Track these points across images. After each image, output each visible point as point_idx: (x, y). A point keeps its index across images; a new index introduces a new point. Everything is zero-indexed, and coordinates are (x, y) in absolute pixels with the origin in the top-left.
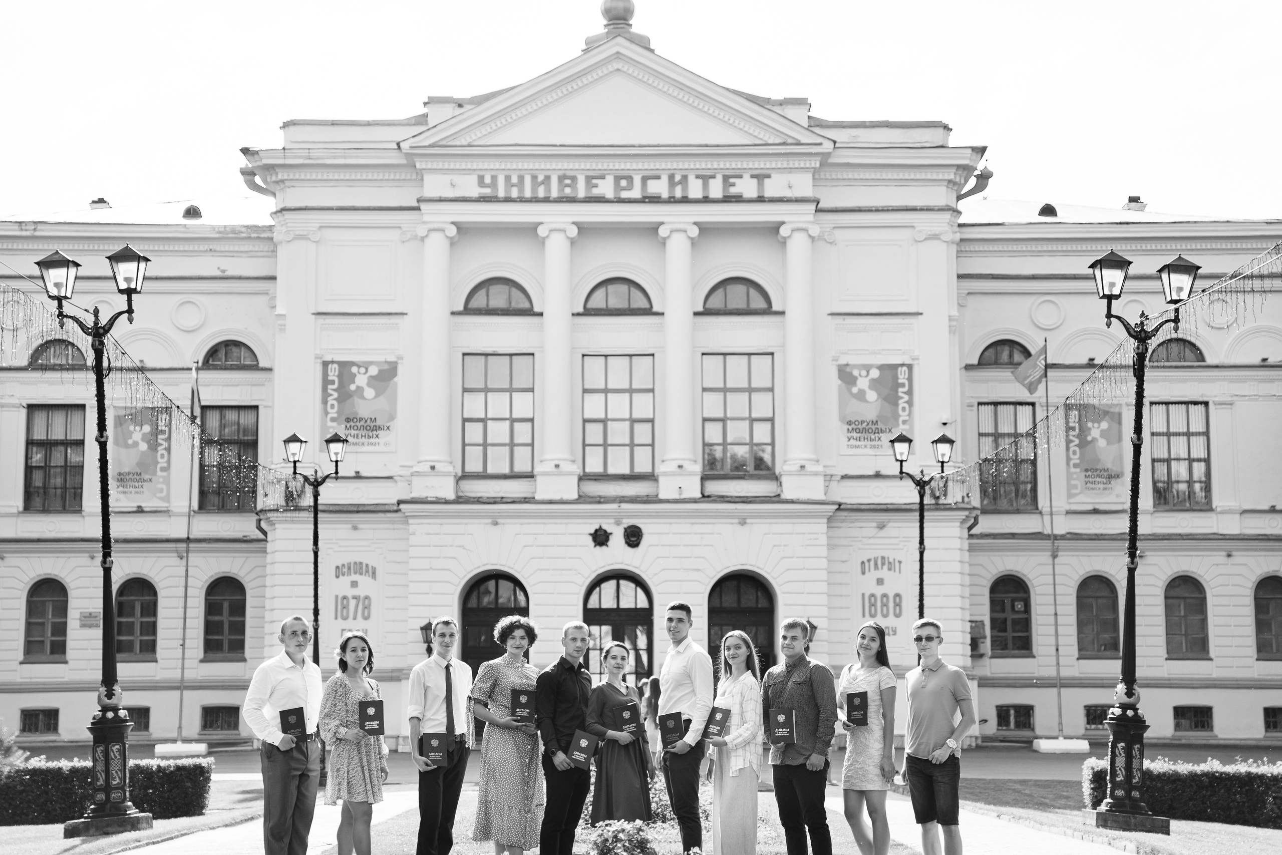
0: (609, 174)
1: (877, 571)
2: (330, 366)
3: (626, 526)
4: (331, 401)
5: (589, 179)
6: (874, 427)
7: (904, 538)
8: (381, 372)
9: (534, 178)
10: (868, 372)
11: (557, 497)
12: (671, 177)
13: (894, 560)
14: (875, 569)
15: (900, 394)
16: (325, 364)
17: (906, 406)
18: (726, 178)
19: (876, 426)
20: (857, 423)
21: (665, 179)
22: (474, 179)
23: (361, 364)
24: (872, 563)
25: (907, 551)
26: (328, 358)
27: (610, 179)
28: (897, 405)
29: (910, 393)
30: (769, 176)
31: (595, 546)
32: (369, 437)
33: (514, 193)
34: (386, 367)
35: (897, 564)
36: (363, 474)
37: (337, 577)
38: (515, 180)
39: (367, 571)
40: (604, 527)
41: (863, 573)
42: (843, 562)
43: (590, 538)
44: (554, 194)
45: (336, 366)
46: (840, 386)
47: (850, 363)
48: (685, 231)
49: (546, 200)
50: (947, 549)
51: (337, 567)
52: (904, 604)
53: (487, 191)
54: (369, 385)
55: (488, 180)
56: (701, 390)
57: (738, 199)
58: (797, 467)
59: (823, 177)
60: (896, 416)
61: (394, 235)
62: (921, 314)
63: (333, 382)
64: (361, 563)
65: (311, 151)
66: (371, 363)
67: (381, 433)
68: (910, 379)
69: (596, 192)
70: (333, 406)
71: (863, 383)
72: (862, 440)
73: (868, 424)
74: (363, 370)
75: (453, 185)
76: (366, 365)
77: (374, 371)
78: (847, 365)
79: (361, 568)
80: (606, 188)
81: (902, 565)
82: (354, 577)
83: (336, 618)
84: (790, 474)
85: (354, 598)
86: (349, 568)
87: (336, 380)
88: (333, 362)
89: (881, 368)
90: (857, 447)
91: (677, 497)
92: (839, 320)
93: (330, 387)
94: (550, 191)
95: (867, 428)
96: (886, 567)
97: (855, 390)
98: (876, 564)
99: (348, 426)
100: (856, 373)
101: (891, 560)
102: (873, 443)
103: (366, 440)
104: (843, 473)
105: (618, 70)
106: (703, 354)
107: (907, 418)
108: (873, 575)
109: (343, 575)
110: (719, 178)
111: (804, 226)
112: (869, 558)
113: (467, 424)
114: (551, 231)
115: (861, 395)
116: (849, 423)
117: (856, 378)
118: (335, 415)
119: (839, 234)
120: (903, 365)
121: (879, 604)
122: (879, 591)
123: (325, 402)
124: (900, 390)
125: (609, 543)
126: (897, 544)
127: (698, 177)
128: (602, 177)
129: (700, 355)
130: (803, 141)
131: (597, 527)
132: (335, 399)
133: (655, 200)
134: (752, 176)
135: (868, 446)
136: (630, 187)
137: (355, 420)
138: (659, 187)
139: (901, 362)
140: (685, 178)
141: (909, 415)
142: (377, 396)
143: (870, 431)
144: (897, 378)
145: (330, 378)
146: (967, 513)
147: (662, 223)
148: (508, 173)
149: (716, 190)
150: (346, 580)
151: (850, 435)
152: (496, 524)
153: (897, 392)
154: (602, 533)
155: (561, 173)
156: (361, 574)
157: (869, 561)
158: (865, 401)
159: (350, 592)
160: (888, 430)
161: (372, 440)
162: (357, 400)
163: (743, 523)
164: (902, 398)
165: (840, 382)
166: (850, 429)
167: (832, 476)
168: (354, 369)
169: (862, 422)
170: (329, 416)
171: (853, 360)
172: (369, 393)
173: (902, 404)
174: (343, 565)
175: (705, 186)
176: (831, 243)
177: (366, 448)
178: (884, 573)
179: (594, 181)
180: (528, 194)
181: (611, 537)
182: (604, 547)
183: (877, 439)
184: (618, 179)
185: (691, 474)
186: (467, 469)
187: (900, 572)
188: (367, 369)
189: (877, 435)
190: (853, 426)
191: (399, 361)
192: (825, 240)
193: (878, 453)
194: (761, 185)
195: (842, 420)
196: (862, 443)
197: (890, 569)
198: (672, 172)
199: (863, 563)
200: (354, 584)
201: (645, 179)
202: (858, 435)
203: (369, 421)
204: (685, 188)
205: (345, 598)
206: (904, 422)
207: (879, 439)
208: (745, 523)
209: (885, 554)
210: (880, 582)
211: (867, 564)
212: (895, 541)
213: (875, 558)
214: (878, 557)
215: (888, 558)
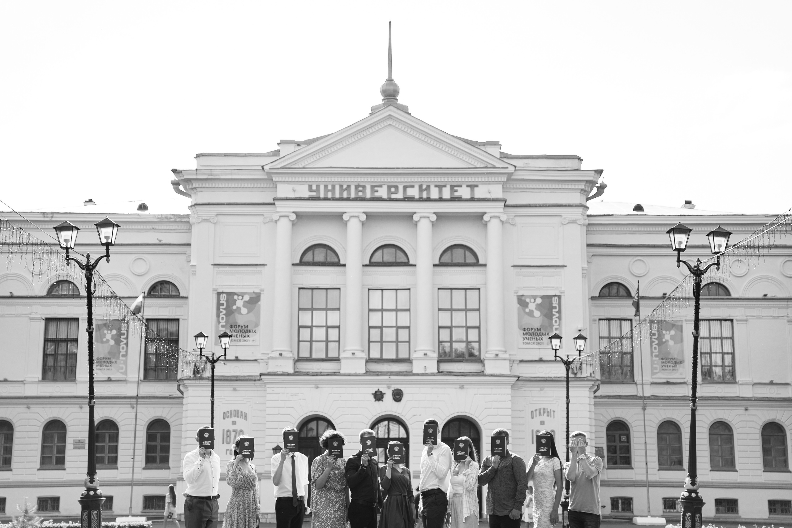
0: (384, 184)
2: (221, 295)
3: (393, 389)
4: (222, 315)
5: (373, 187)
6: (538, 332)
7: (556, 397)
8: (251, 298)
9: (341, 186)
10: (535, 300)
11: (353, 372)
12: (421, 186)
13: (551, 410)
14: (539, 416)
15: (554, 313)
16: (219, 294)
17: (557, 320)
18: (452, 187)
19: (540, 332)
20: (528, 330)
21: (417, 187)
22: (306, 187)
23: (239, 294)
24: (538, 412)
25: (558, 405)
26: (220, 291)
27: (385, 187)
28: (552, 319)
29: (559, 312)
30: (477, 186)
31: (375, 401)
32: (244, 337)
33: (330, 195)
34: (254, 296)
35: (552, 413)
36: (240, 358)
37: (224, 419)
38: (330, 187)
39: (242, 415)
40: (381, 390)
41: (532, 418)
42: (521, 411)
43: (372, 396)
44: (353, 196)
45: (225, 295)
46: (518, 308)
47: (524, 294)
48: (429, 218)
49: (348, 199)
50: (581, 404)
51: (224, 413)
53: (314, 194)
54: (244, 306)
55: (314, 188)
56: (437, 310)
57: (459, 199)
58: (493, 355)
59: (508, 187)
60: (551, 326)
61: (260, 219)
62: (566, 266)
63: (223, 305)
64: (238, 411)
65: (212, 171)
66: (245, 293)
67: (250, 334)
68: (560, 304)
69: (377, 195)
70: (223, 318)
71: (532, 306)
72: (532, 339)
73: (535, 330)
74: (240, 297)
75: (294, 191)
76: (242, 295)
77: (247, 298)
78: (523, 296)
79: (238, 413)
80: (382, 192)
81: (555, 413)
82: (234, 419)
83: (223, 443)
84: (490, 359)
85: (234, 431)
86: (231, 414)
87: (225, 303)
88: (223, 293)
89: (543, 297)
90: (529, 343)
91: (423, 372)
92: (518, 270)
93: (221, 307)
94: (350, 194)
95: (535, 332)
96: (546, 414)
97: (527, 310)
98: (540, 413)
99: (232, 330)
100: (528, 300)
101: (549, 410)
102: (538, 341)
103: (242, 339)
104: (521, 359)
105: (390, 125)
106: (439, 289)
107: (558, 327)
108: (538, 419)
109: (228, 417)
110: (448, 187)
111: (497, 215)
113: (301, 329)
114: (351, 217)
115: (531, 313)
116: (524, 329)
117: (528, 304)
118: (224, 324)
119: (518, 220)
120: (555, 296)
123: (218, 316)
124: (554, 310)
125: (384, 399)
126: (553, 401)
127: (436, 186)
128: (381, 186)
129: (437, 289)
130: (497, 166)
131: (377, 390)
132: (224, 314)
133: (411, 199)
134: (468, 186)
135: (535, 343)
136: (396, 192)
137: (236, 327)
138: (414, 192)
139: (554, 294)
140: (428, 187)
141: (559, 325)
142: (248, 312)
143: (536, 334)
144: (552, 304)
145: (221, 302)
146: (593, 383)
147: (415, 213)
148: (326, 184)
149: (446, 194)
150: (229, 421)
151: (524, 337)
152: (317, 387)
153: (552, 311)
154: (379, 393)
155: (357, 184)
156: (238, 417)
157: (536, 410)
158: (533, 316)
159: (232, 428)
160: (547, 334)
161: (245, 338)
162: (237, 315)
163: (462, 387)
164: (555, 315)
165: (518, 306)
166: (525, 333)
167: (514, 360)
168: (236, 297)
169: (532, 329)
170: (221, 324)
171: (526, 293)
172: (244, 311)
173: (555, 319)
174: (228, 412)
175: (440, 192)
176: (513, 225)
177: (242, 343)
178: (544, 418)
179: (376, 188)
180: (337, 196)
181: (384, 396)
182: (381, 402)
183: (540, 339)
184: (389, 187)
185: (432, 359)
186: (301, 355)
187: (554, 418)
188: (243, 297)
189: (540, 337)
190: (526, 331)
191: (262, 293)
192: (510, 223)
193: (541, 348)
194: (472, 191)
195: (520, 327)
196: (532, 341)
197: (548, 416)
198: (421, 183)
199: (532, 412)
200: (234, 423)
201: (405, 188)
202: (530, 337)
203: (243, 327)
204: (429, 193)
205: (228, 431)
206: (556, 329)
207: (542, 339)
208: (463, 388)
209: (545, 406)
210: (542, 423)
211: (534, 412)
212: (551, 399)
213: (539, 409)
214: (541, 409)
215: (547, 409)
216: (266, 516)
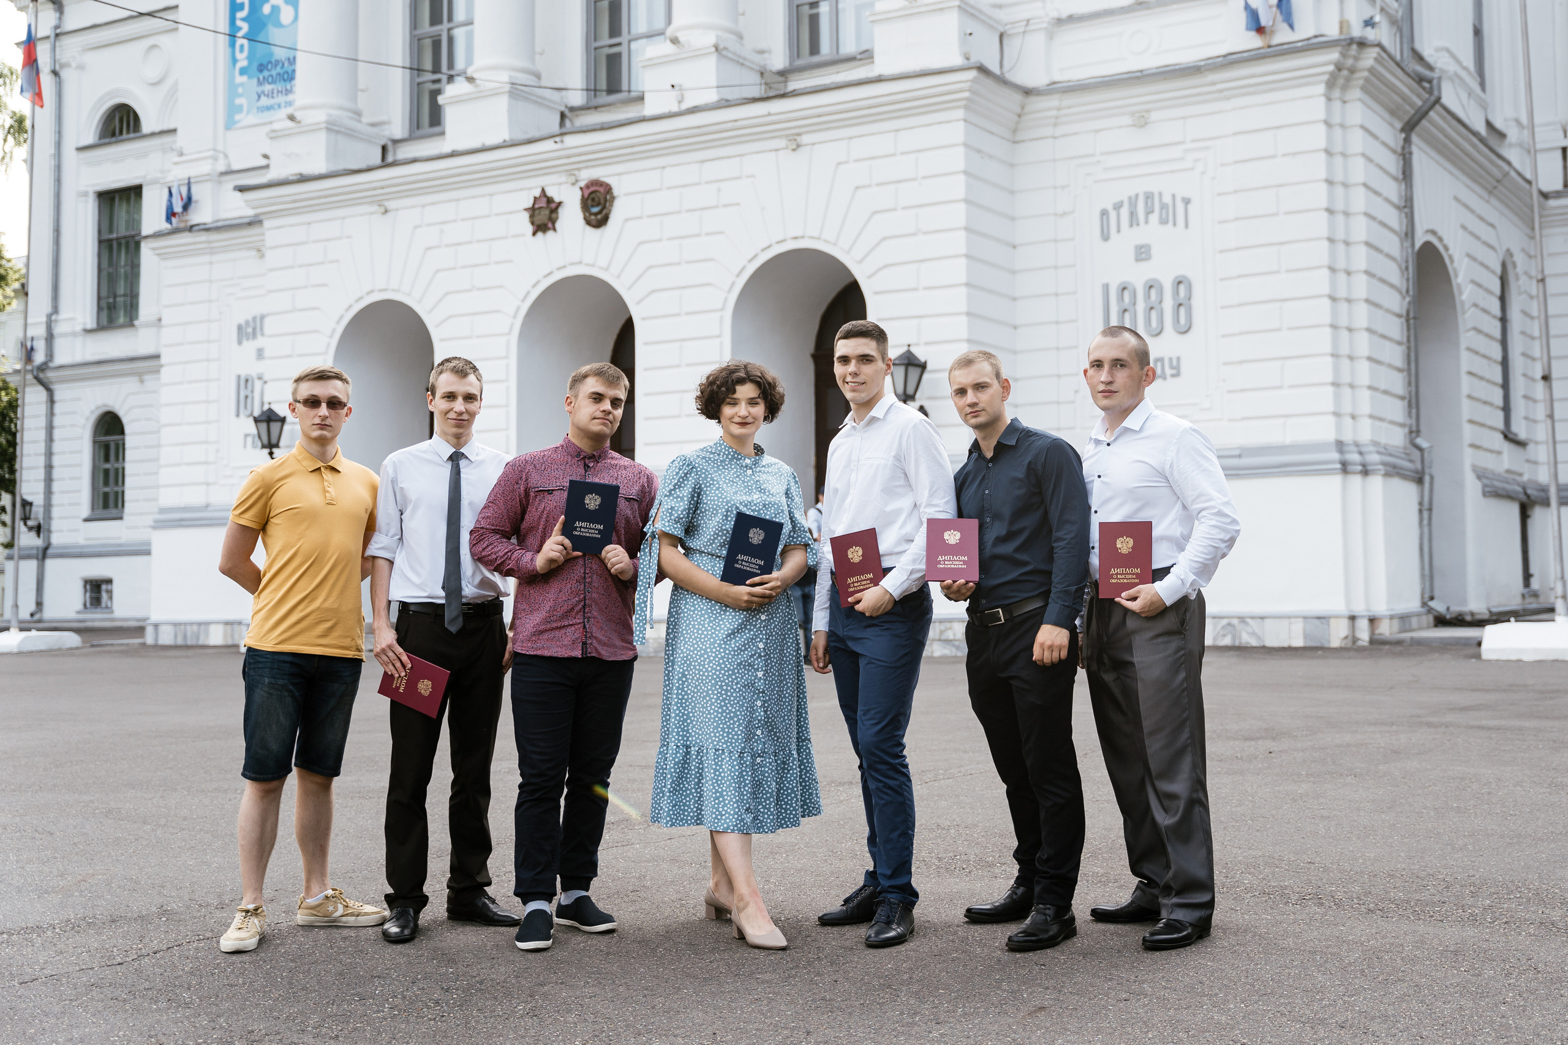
1: (1135, 227)
3: (582, 184)
7: (1195, 141)
13: (1174, 196)
14: (1131, 225)
24: (1125, 212)
25: (1204, 174)
35: (1180, 207)
37: (240, 343)
40: (550, 191)
41: (1106, 237)
43: (526, 218)
51: (240, 326)
52: (1196, 302)
54: (287, 1)
63: (242, 6)
70: (242, 48)
81: (1190, 206)
82: (261, 342)
86: (254, 326)
93: (239, 14)
99: (261, 79)
101: (1167, 199)
103: (283, 99)
108: (1127, 239)
109: (247, 338)
112: (1117, 200)
118: (245, 64)
121: (1141, 306)
122: (1138, 276)
123: (232, 43)
125: (559, 225)
126: (1181, 159)
132: (245, 36)
137: (270, 66)
142: (296, 18)
150: (250, 348)
152: (385, 211)
157: (1118, 206)
159: (256, 369)
161: (288, 97)
162: (272, 31)
163: (795, 144)
167: (1029, 21)
170: (238, 66)
172: (287, 14)
174: (247, 322)
178: (1151, 232)
182: (548, 235)
187: (1187, 226)
197: (1164, 221)
199: (1104, 213)
200: (260, 354)
203: (286, 64)
205: (248, 379)
209: (1152, 185)
210: (1143, 253)
211: (1113, 215)
212: (1175, 152)
213: (1130, 198)
214: (1137, 195)
215: (1160, 194)
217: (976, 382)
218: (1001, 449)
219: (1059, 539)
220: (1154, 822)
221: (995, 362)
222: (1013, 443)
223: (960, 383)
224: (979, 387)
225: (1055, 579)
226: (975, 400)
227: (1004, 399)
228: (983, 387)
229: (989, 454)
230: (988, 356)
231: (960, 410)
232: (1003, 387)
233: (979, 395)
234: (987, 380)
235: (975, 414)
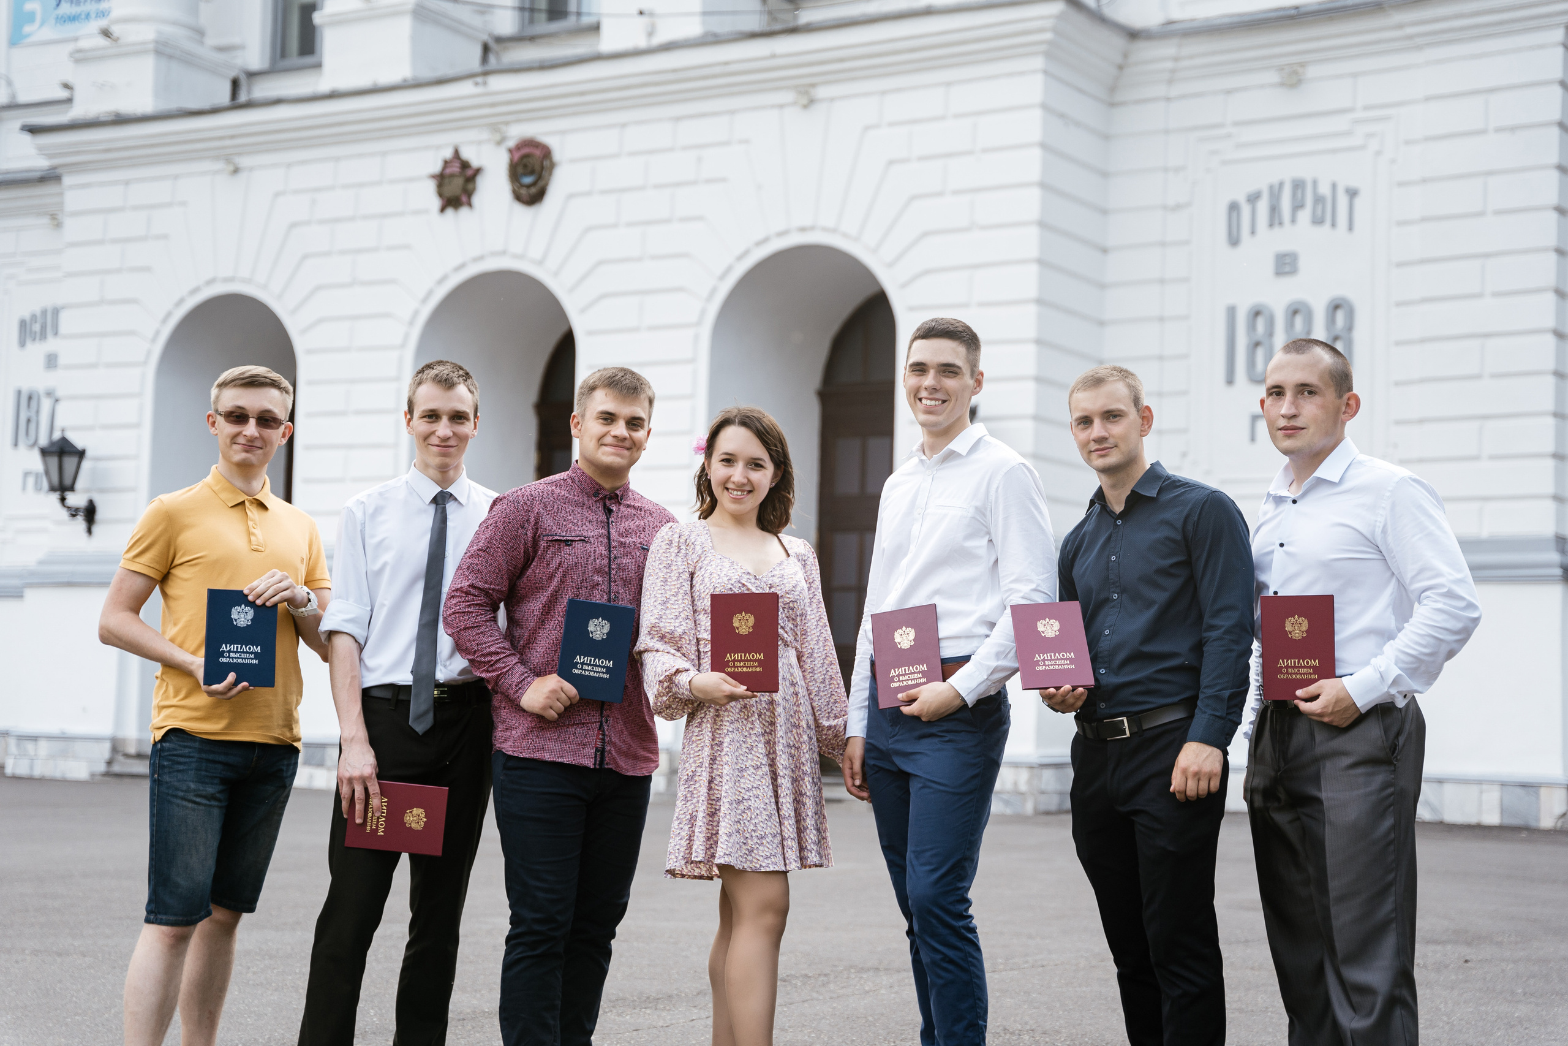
1: (1277, 230)
3: (511, 143)
7: (1366, 108)
13: (1334, 186)
14: (1271, 225)
24: (1263, 206)
25: (1378, 153)
35: (1343, 201)
37: (22, 344)
40: (469, 154)
41: (1234, 241)
43: (434, 188)
50: (1513, 129)
51: (23, 324)
52: (1360, 334)
81: (1358, 202)
82: (52, 344)
83: (15, 445)
85: (49, 394)
86: (43, 323)
98: (1274, 209)
101: (1324, 190)
108: (1264, 245)
109: (33, 339)
112: (1252, 188)
122: (1278, 296)
125: (476, 199)
126: (1348, 133)
131: (448, 154)
150: (36, 352)
152: (235, 171)
157: (1253, 198)
159: (42, 381)
163: (804, 98)
174: (34, 317)
178: (1299, 235)
182: (464, 211)
187: (1351, 228)
197: (1318, 221)
199: (1234, 207)
200: (51, 362)
205: (30, 395)
208: (812, 101)
209: (1303, 170)
210: (1286, 264)
211: (1246, 210)
212: (1340, 123)
213: (1271, 187)
214: (1281, 184)
215: (1315, 183)
216: (30, 746)
217: (1106, 409)
218: (1135, 500)
219: (1212, 628)
220: (1335, 1024)
221: (1133, 383)
222: (1153, 493)
223: (1085, 410)
224: (1111, 415)
225: (1205, 680)
226: (1104, 434)
227: (1143, 433)
228: (1115, 416)
229: (1118, 508)
230: (1124, 374)
231: (1084, 446)
232: (1143, 418)
233: (1110, 426)
234: (1122, 407)
235: (1103, 452)
